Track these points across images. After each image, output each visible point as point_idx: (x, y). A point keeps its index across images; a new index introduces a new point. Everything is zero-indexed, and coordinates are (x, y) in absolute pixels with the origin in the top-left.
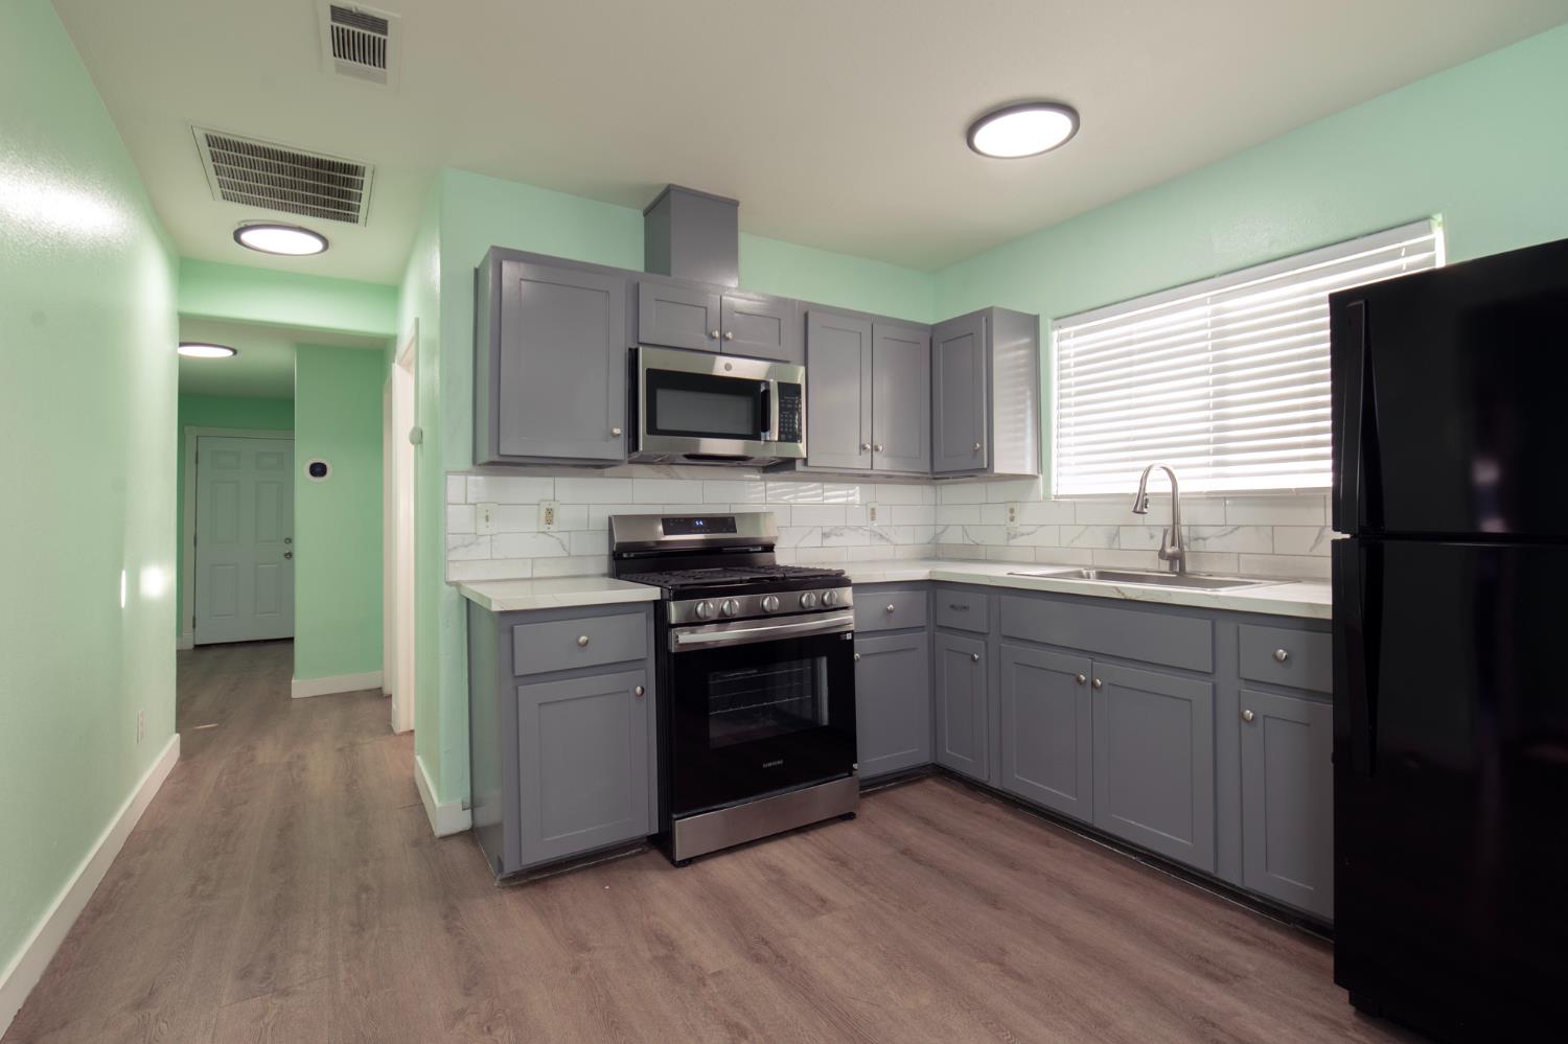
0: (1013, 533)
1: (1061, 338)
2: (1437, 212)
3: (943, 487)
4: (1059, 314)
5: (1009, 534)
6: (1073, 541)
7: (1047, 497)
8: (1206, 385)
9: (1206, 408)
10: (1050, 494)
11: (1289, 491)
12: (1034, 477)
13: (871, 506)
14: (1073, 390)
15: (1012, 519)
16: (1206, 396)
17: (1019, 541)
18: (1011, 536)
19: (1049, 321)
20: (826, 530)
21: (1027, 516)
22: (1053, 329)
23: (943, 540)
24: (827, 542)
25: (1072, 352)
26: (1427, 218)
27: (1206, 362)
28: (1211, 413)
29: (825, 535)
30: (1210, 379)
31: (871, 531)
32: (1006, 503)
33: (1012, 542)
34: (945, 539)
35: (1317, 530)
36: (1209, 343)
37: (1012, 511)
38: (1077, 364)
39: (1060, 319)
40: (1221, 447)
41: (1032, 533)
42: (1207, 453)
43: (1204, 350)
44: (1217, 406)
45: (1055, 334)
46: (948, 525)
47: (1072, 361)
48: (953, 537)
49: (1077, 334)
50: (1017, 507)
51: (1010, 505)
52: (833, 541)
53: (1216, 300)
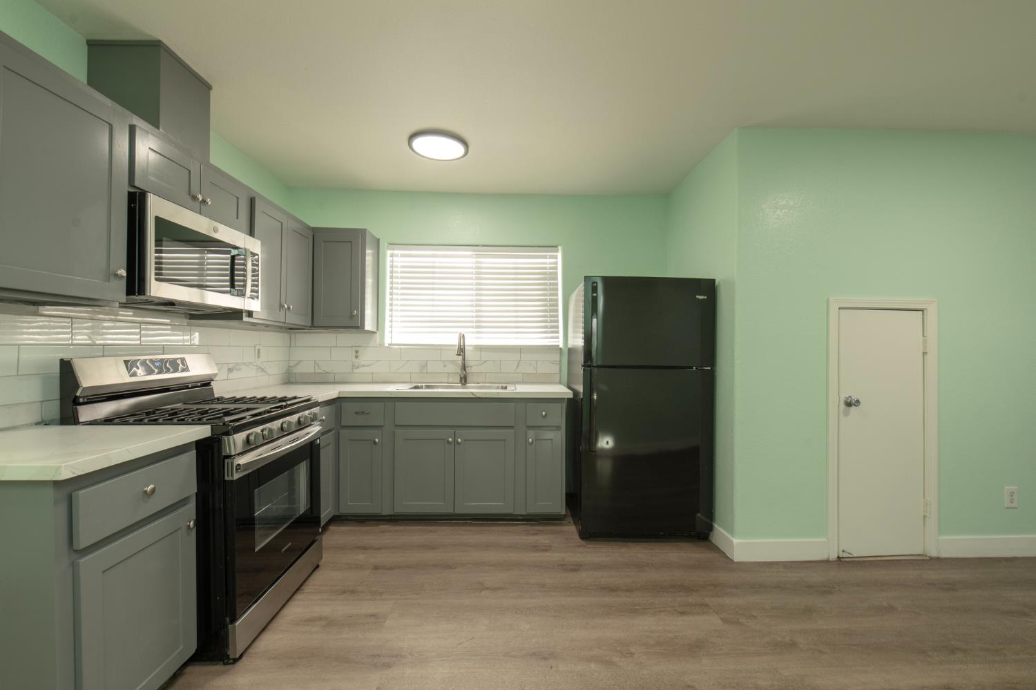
0: (357, 365)
1: (392, 256)
2: (560, 245)
3: (298, 335)
4: (392, 242)
5: (353, 366)
6: (398, 369)
7: (382, 345)
8: (472, 295)
9: (472, 306)
10: (384, 343)
11: (509, 346)
12: (374, 332)
13: (257, 347)
14: (400, 286)
15: (357, 357)
16: (472, 301)
17: (361, 370)
18: (354, 367)
19: (386, 244)
20: (231, 366)
21: (367, 356)
22: (388, 249)
23: (296, 370)
24: (231, 376)
25: (399, 265)
26: (556, 247)
27: (472, 284)
28: (474, 309)
29: (230, 370)
30: (474, 292)
31: (257, 366)
32: (352, 347)
33: (355, 371)
34: (299, 369)
35: (517, 362)
36: (474, 276)
37: (357, 352)
38: (402, 272)
39: (393, 245)
40: (479, 326)
41: (371, 365)
42: (472, 327)
43: (472, 279)
44: (477, 306)
45: (389, 252)
46: (302, 361)
47: (399, 270)
48: (306, 368)
49: (403, 256)
50: (360, 349)
51: (357, 349)
52: (234, 375)
53: (478, 256)
